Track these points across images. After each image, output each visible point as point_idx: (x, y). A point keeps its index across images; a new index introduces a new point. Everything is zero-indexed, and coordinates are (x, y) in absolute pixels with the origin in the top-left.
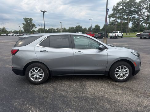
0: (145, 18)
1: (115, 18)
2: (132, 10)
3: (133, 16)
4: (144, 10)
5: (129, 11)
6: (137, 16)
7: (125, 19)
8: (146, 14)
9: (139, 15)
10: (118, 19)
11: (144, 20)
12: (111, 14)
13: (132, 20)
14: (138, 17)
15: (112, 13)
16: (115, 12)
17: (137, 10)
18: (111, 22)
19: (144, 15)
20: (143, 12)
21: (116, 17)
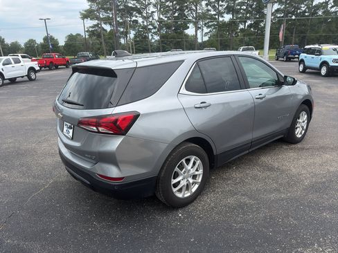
0: (156, 24)
1: (97, 21)
2: (130, 5)
3: (134, 18)
4: (152, 9)
5: (125, 6)
6: (140, 20)
7: (119, 24)
8: (156, 17)
9: (144, 18)
10: (105, 23)
11: (155, 28)
12: (85, 11)
13: (133, 28)
14: (143, 22)
15: (88, 7)
16: (95, 7)
17: (139, 7)
18: (91, 29)
19: (153, 19)
20: (150, 12)
21: (98, 18)
